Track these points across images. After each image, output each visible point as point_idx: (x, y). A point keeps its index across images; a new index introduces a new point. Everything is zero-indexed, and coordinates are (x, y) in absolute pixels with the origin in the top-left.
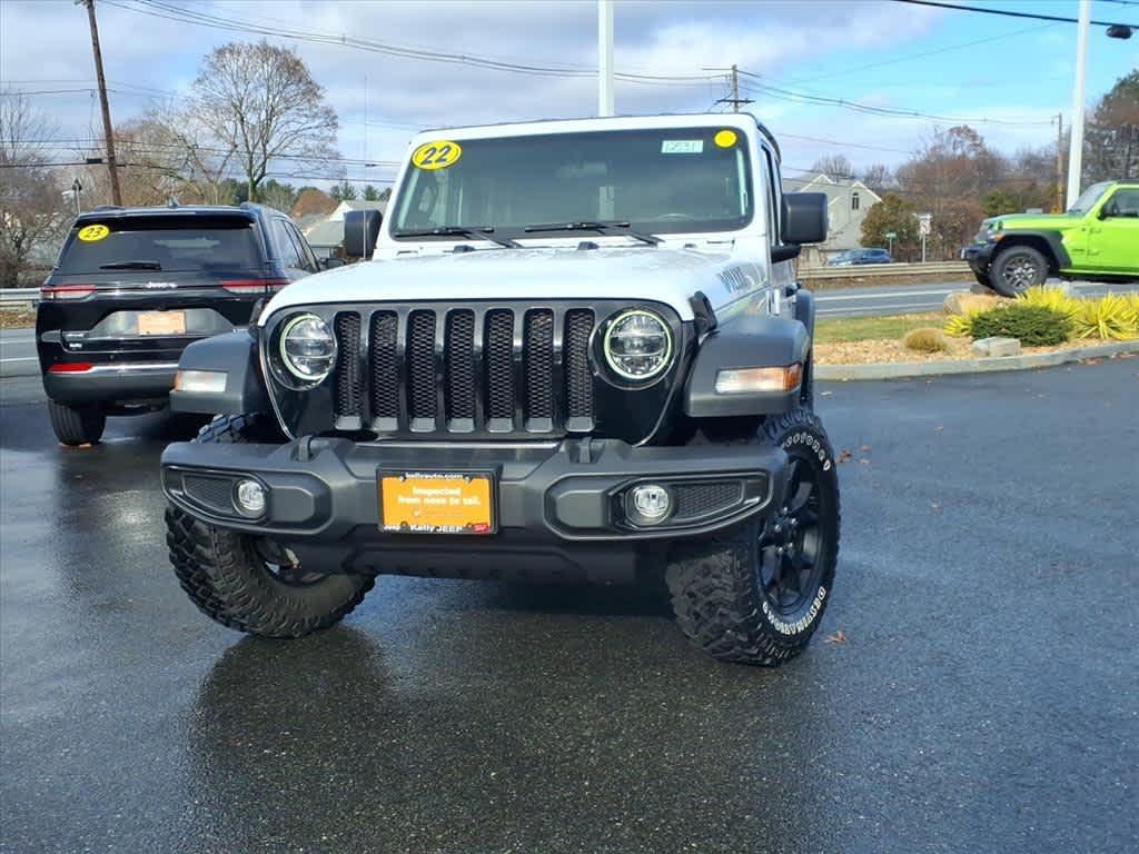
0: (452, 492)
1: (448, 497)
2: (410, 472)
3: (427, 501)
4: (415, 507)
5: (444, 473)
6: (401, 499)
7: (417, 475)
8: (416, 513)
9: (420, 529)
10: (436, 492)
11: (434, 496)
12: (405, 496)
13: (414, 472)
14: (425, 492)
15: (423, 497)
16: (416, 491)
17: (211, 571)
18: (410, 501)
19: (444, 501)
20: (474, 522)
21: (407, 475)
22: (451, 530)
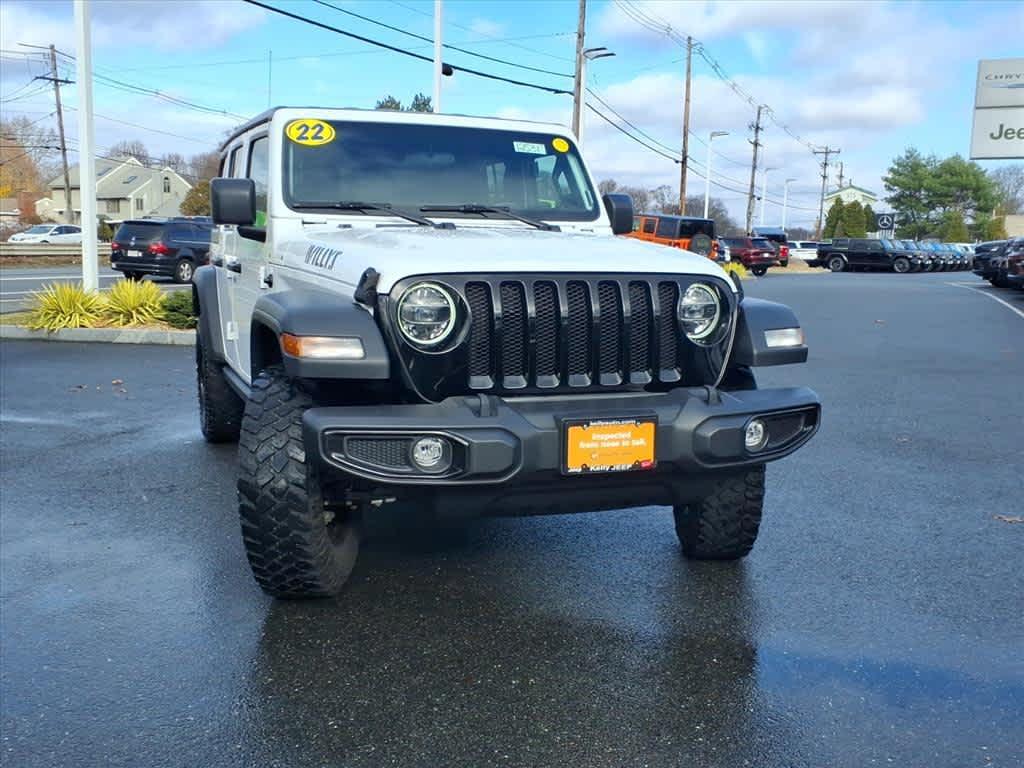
0: (623, 436)
1: (620, 440)
2: (594, 421)
3: (604, 445)
4: (592, 451)
5: (620, 420)
6: (582, 445)
7: (600, 423)
8: (594, 456)
9: (598, 469)
10: (612, 436)
11: (610, 440)
12: (586, 442)
13: (597, 420)
14: (602, 437)
15: (600, 442)
16: (594, 437)
17: (306, 536)
18: (588, 445)
19: (617, 444)
20: (640, 460)
21: (591, 424)
22: (623, 468)
